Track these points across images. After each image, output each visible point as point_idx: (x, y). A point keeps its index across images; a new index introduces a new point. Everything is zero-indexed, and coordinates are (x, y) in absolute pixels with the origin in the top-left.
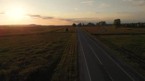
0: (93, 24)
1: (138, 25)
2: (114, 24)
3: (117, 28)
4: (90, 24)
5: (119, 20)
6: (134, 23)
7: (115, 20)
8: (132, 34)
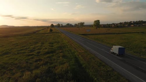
0: (71, 24)
1: (113, 25)
2: (94, 25)
3: (97, 28)
4: (68, 24)
5: (99, 21)
6: (108, 24)
7: (95, 21)
8: (117, 34)
